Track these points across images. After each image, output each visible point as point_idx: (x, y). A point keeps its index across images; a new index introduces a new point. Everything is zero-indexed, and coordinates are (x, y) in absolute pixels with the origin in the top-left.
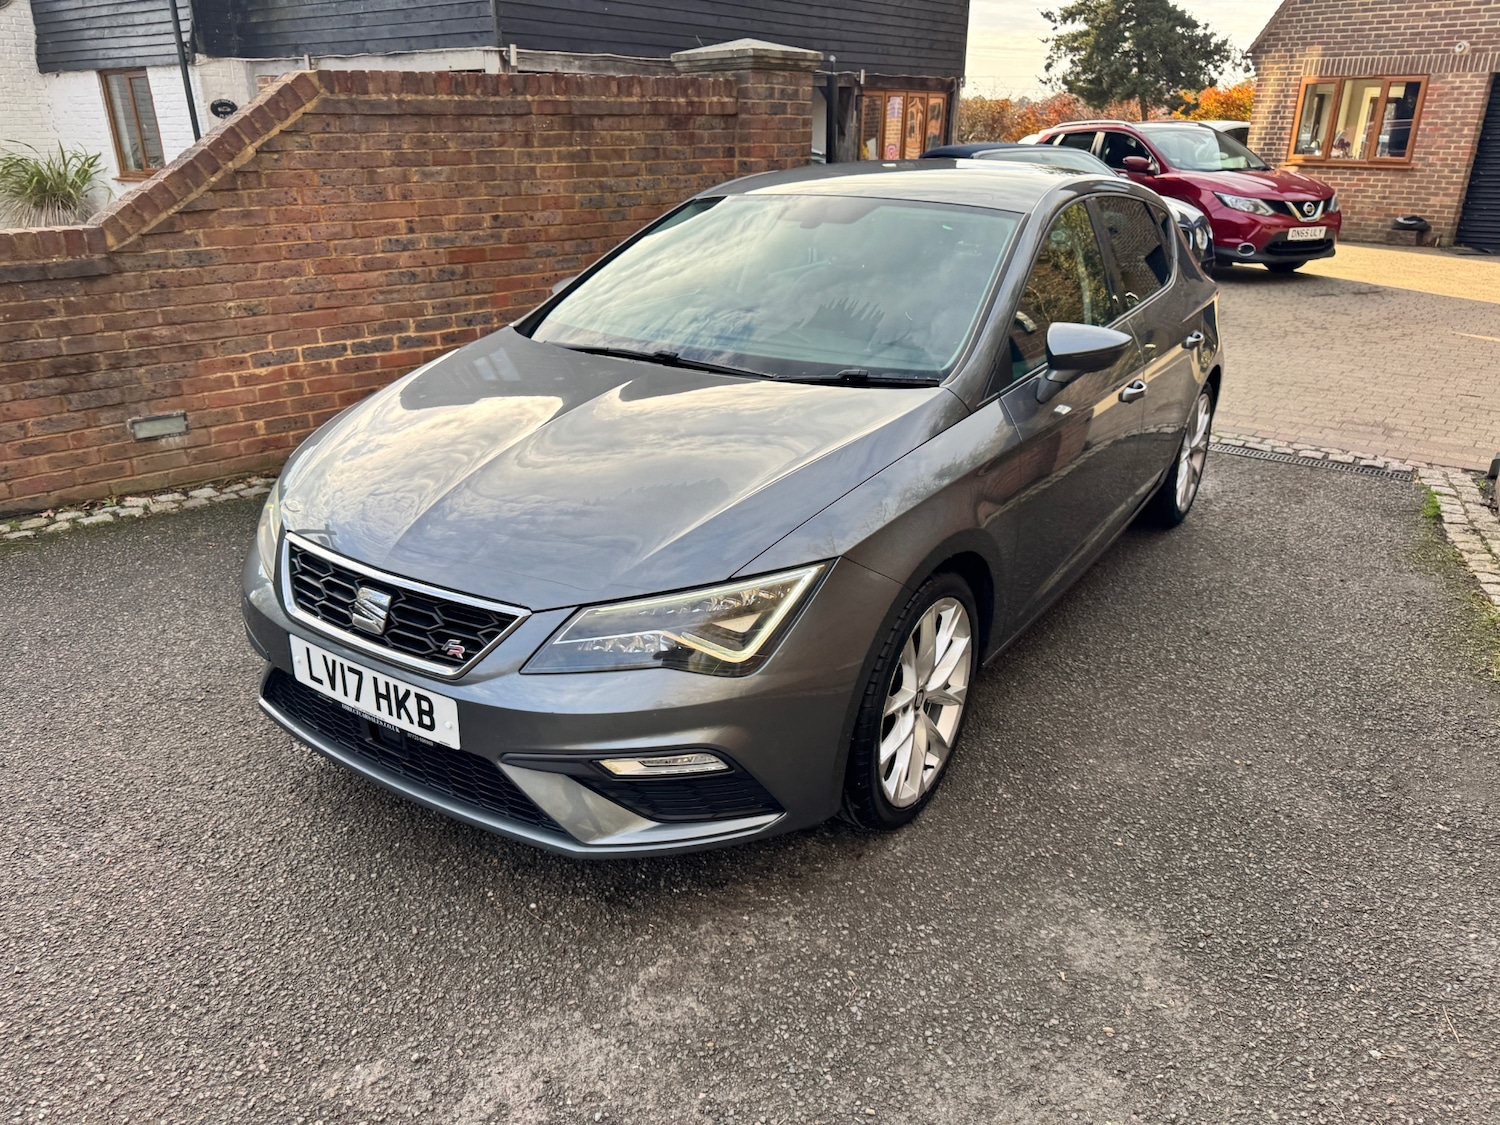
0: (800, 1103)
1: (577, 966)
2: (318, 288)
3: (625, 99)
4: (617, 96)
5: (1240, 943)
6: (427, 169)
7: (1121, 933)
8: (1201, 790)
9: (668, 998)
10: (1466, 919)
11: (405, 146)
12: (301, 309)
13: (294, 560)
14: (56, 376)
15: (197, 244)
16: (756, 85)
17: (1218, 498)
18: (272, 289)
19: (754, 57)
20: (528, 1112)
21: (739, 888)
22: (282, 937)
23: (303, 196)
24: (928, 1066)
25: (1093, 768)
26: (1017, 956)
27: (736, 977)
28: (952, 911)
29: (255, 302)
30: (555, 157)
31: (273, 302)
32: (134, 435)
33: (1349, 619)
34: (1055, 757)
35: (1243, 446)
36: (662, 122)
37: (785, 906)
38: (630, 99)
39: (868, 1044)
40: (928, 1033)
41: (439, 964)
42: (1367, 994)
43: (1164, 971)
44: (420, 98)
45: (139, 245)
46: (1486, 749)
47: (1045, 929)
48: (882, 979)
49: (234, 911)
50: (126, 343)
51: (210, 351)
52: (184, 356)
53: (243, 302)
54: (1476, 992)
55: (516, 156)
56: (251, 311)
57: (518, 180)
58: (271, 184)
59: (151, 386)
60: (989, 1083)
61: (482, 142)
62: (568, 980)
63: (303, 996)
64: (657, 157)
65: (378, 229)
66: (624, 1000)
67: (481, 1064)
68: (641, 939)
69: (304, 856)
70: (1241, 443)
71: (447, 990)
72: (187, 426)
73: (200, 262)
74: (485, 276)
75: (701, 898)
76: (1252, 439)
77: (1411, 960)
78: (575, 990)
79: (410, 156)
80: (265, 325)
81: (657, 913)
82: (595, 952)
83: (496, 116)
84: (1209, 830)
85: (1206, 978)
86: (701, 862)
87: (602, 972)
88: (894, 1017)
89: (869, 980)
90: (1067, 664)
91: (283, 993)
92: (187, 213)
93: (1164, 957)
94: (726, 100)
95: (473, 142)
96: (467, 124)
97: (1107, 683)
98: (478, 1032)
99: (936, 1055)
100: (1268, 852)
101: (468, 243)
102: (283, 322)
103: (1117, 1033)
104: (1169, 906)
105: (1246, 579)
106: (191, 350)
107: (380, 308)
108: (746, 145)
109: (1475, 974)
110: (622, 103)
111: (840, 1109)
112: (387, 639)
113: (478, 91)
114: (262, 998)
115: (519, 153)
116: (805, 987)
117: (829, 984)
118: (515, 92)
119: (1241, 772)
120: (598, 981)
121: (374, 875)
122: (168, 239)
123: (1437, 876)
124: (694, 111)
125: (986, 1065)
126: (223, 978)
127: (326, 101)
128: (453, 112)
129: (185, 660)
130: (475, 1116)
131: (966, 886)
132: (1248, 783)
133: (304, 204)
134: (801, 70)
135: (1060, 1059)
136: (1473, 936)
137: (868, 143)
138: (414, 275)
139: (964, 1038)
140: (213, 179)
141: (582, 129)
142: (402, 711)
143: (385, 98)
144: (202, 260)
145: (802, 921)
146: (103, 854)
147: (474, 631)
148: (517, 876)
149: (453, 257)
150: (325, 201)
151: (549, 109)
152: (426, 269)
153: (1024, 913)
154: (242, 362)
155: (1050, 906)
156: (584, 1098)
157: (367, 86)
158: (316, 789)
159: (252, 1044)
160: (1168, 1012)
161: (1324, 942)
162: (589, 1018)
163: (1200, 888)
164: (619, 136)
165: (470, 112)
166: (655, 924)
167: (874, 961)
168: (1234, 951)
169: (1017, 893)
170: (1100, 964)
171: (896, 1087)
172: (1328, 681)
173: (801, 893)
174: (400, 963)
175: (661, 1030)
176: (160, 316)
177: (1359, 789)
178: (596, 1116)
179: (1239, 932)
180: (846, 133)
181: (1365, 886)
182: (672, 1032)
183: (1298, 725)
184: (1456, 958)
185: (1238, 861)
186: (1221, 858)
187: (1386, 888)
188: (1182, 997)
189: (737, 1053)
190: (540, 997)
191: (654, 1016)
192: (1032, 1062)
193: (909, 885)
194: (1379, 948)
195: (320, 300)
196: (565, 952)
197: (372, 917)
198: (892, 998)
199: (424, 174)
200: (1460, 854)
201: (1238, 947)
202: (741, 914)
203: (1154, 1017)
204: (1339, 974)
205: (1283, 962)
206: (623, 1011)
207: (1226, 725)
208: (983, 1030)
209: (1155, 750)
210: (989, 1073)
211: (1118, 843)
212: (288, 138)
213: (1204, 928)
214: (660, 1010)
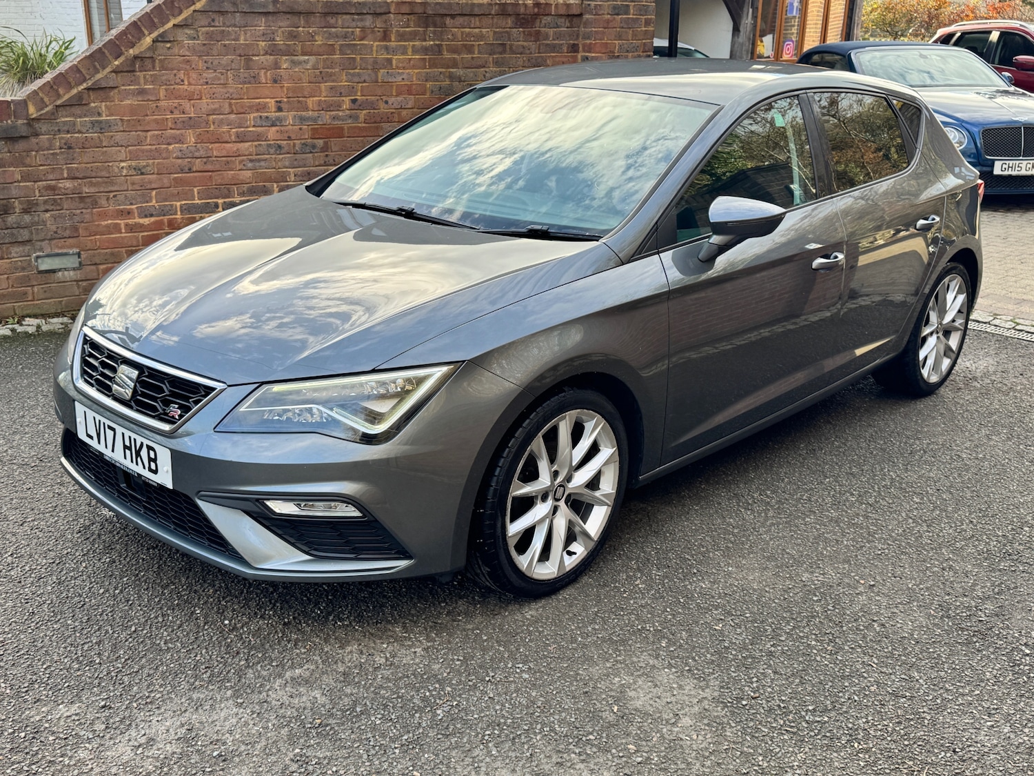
0: (368, 764)
1: (242, 663)
2: (197, 154)
5: (779, 706)
6: (296, 58)
7: (680, 687)
8: (815, 598)
9: (302, 689)
10: (993, 712)
11: (278, 39)
12: (182, 171)
13: (85, 346)
15: (99, 114)
17: (986, 374)
18: (157, 154)
20: (168, 745)
21: (389, 627)
22: (37, 623)
23: (189, 78)
24: (476, 752)
25: (729, 574)
26: (587, 692)
27: (359, 682)
28: (551, 658)
29: (143, 163)
30: (410, 50)
31: (158, 164)
32: (37, 268)
34: (700, 563)
36: (510, 21)
37: (420, 641)
39: (438, 734)
40: (487, 732)
41: (142, 651)
42: (867, 751)
45: (53, 114)
47: (620, 677)
48: (471, 695)
49: (10, 604)
50: (37, 192)
51: (103, 202)
52: (82, 205)
53: (134, 163)
54: (964, 761)
55: (375, 48)
56: (140, 171)
57: (375, 70)
58: (163, 68)
59: (54, 228)
60: (517, 769)
61: (345, 37)
62: (232, 671)
63: (39, 660)
64: (504, 52)
65: (250, 107)
66: (268, 687)
67: (148, 714)
68: (298, 651)
69: (72, 574)
71: (142, 667)
72: (80, 263)
73: (101, 129)
74: (342, 150)
75: (357, 630)
77: (922, 733)
78: (235, 679)
79: (281, 47)
80: (150, 182)
81: (318, 636)
82: (260, 656)
83: (358, 14)
84: (804, 627)
85: (733, 725)
86: (368, 607)
87: (259, 669)
88: (468, 719)
89: (460, 694)
90: (753, 497)
91: (26, 657)
92: (93, 89)
93: (707, 707)
94: (572, 2)
95: (337, 36)
96: (332, 21)
97: (779, 514)
98: (153, 695)
99: (487, 747)
100: (846, 648)
101: (329, 121)
102: (165, 181)
103: (637, 751)
104: (733, 674)
105: (968, 444)
106: (88, 200)
107: (248, 174)
108: (588, 42)
109: (972, 749)
110: (473, 4)
111: (395, 771)
112: (133, 404)
114: (11, 658)
115: (377, 46)
116: (408, 694)
117: (428, 694)
119: (861, 589)
120: (254, 674)
121: (117, 592)
122: (77, 110)
123: (988, 680)
124: (541, 11)
125: (521, 758)
128: (320, 11)
129: (32, 438)
130: (131, 743)
131: (571, 643)
132: (863, 598)
133: (190, 84)
135: (583, 761)
136: (989, 724)
137: (764, 39)
138: (280, 147)
139: (514, 739)
140: (116, 63)
141: (435, 26)
142: (139, 459)
144: (102, 127)
145: (427, 652)
147: (187, 399)
148: (223, 603)
149: (315, 134)
150: (207, 83)
151: (405, 9)
152: (291, 142)
153: (608, 665)
154: (129, 212)
155: (633, 663)
156: (211, 743)
158: (97, 532)
160: (688, 742)
161: (853, 714)
162: (236, 695)
163: (770, 665)
164: (469, 33)
165: (335, 11)
166: (313, 642)
167: (471, 683)
168: (770, 710)
169: (610, 652)
170: (651, 705)
171: (445, 763)
172: (989, 530)
173: (436, 634)
174: (115, 648)
175: (286, 708)
176: (65, 172)
177: (962, 612)
178: (215, 754)
179: (783, 698)
180: (741, 29)
181: (917, 680)
182: (294, 710)
183: (938, 560)
184: (964, 737)
185: (815, 651)
186: (801, 648)
187: (934, 684)
188: (706, 734)
189: (336, 728)
190: (207, 679)
191: (286, 699)
192: (559, 760)
193: (526, 638)
194: (900, 723)
195: (198, 164)
196: (238, 653)
197: (106, 618)
198: (472, 708)
199: (293, 62)
200: (1022, 667)
201: (776, 708)
202: (383, 643)
203: (674, 744)
204: (851, 736)
205: (807, 722)
206: (264, 694)
207: (870, 554)
208: (532, 736)
209: (792, 566)
210: (522, 763)
211: (717, 628)
212: (179, 31)
213: (754, 693)
214: (291, 696)
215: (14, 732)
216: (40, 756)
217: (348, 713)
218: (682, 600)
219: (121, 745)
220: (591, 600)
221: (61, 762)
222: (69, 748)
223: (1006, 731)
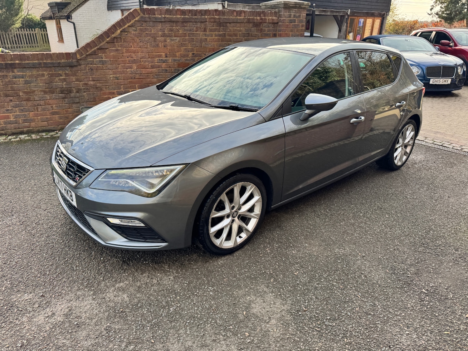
0: (134, 334)
1: (102, 278)
2: (137, 73)
3: (238, 18)
4: (236, 16)
5: (315, 316)
7: (275, 303)
8: (339, 261)
9: (120, 293)
10: (410, 326)
11: (166, 31)
12: (132, 78)
14: (61, 93)
15: (102, 58)
16: (285, 13)
17: (420, 162)
18: (123, 72)
19: (284, 4)
20: (59, 317)
21: (163, 265)
22: (33, 254)
23: (134, 45)
24: (181, 331)
25: (305, 247)
26: (234, 303)
27: (144, 292)
28: (224, 285)
29: (118, 76)
30: (214, 36)
31: (123, 76)
33: (441, 211)
34: (294, 241)
35: (442, 145)
36: (251, 25)
37: (173, 273)
38: (240, 18)
39: (168, 320)
40: (188, 321)
41: (66, 270)
43: (279, 319)
44: (171, 16)
45: (86, 58)
46: (464, 266)
47: (250, 297)
48: (187, 301)
49: (26, 245)
50: (81, 85)
51: (104, 89)
52: (97, 90)
53: (115, 76)
55: (201, 35)
56: (117, 78)
57: (201, 42)
58: (124, 41)
59: (87, 98)
60: (196, 342)
61: (190, 30)
62: (97, 282)
63: (26, 272)
64: (249, 36)
65: (156, 56)
66: (107, 291)
67: (57, 301)
68: (124, 275)
69: (54, 233)
70: (442, 144)
71: (63, 278)
75: (150, 266)
76: (447, 143)
77: (376, 335)
78: (96, 286)
79: (167, 34)
80: (121, 82)
81: (134, 268)
82: (109, 275)
83: (195, 22)
84: (332, 275)
85: (293, 325)
87: (107, 282)
88: (182, 314)
89: (182, 301)
90: (321, 212)
91: (22, 270)
92: (100, 49)
93: (283, 315)
94: (274, 18)
95: (187, 30)
96: (185, 25)
97: (330, 220)
98: (62, 292)
99: (186, 329)
100: (349, 287)
101: (184, 61)
102: (126, 82)
103: (249, 336)
104: (298, 298)
105: (410, 192)
106: (99, 88)
107: (155, 80)
108: (280, 33)
109: (398, 346)
110: (237, 19)
111: (144, 339)
112: (66, 173)
113: (190, 15)
114: (16, 270)
116: (161, 299)
117: (169, 300)
118: (202, 15)
119: (359, 258)
120: (104, 284)
121: (67, 242)
122: (94, 56)
123: (409, 308)
124: (263, 21)
125: (199, 336)
126: (11, 263)
127: (142, 17)
128: (181, 21)
130: (45, 315)
131: (234, 278)
132: (359, 262)
133: (134, 47)
134: (302, 8)
135: (225, 340)
136: (407, 332)
137: (350, 34)
138: (166, 70)
139: (198, 325)
140: (108, 40)
141: (223, 27)
142: (68, 195)
143: (160, 16)
144: (103, 63)
145: (175, 279)
146: (7, 224)
148: (104, 250)
149: (179, 65)
150: (140, 47)
151: (212, 20)
152: (171, 69)
153: (247, 290)
154: (113, 93)
155: (257, 289)
156: (76, 317)
157: (155, 12)
159: (5, 282)
160: (272, 333)
161: (347, 322)
162: (94, 294)
163: (315, 294)
164: (236, 29)
165: (187, 21)
166: (132, 271)
167: (188, 295)
168: (311, 318)
169: (249, 283)
170: (260, 312)
171: (166, 336)
172: (416, 232)
173: (181, 270)
174: (57, 268)
175: (111, 302)
176: (91, 78)
177: (400, 272)
178: (76, 323)
179: (317, 312)
180: (342, 30)
181: (377, 306)
182: (113, 303)
183: (393, 245)
184: (395, 339)
185: (335, 288)
186: (329, 286)
187: (385, 308)
188: (280, 329)
189: (128, 314)
190: (85, 285)
191: (112, 298)
192: (215, 338)
193: (216, 274)
194: (367, 329)
195: (137, 76)
196: (101, 274)
197: (58, 254)
198: (185, 308)
199: (171, 39)
200: (424, 302)
201: (313, 317)
202: (158, 273)
203: (266, 334)
204: (344, 334)
205: (326, 325)
206: (105, 294)
207: (365, 241)
208: (206, 324)
209: (332, 245)
210: (198, 339)
211: (296, 274)
212: (130, 28)
213: (305, 308)
214: (115, 296)
215: (3, 306)
216: (8, 319)
217: (135, 306)
218: (283, 259)
219: (41, 315)
220: (246, 257)
221: (15, 322)
222: (20, 315)
223: (414, 337)
